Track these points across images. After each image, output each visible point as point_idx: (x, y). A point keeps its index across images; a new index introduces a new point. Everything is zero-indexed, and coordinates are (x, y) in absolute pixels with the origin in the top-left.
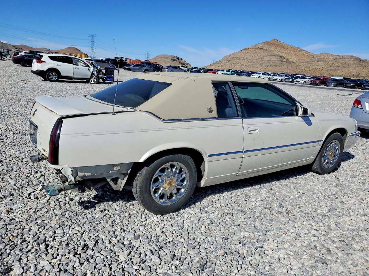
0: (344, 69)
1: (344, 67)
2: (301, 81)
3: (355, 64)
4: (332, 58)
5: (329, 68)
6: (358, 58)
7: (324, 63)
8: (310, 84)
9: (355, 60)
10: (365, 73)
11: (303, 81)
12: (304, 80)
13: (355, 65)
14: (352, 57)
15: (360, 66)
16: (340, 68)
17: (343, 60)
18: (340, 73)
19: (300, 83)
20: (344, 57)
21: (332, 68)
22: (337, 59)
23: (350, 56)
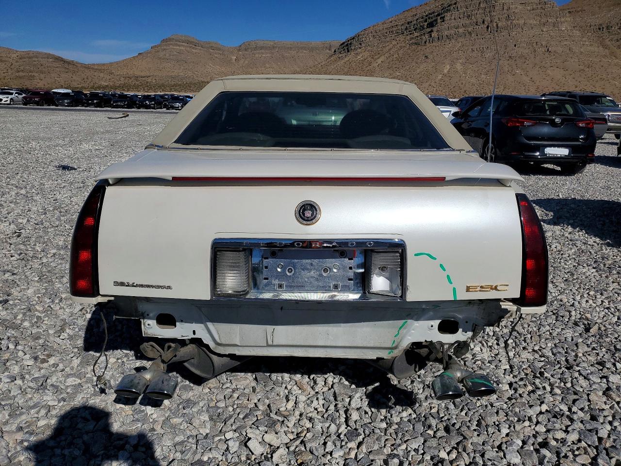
0: (42, 76)
1: (42, 72)
2: (4, 99)
3: (57, 67)
4: (15, 55)
5: (17, 74)
6: (59, 57)
7: (3, 65)
8: (25, 104)
9: (56, 61)
10: (78, 83)
11: (9, 99)
12: (10, 97)
13: (58, 69)
14: (49, 56)
15: (67, 70)
16: (36, 74)
17: (36, 59)
18: (39, 83)
19: (3, 102)
20: (37, 55)
21: (21, 74)
22: (25, 58)
23: (46, 54)
